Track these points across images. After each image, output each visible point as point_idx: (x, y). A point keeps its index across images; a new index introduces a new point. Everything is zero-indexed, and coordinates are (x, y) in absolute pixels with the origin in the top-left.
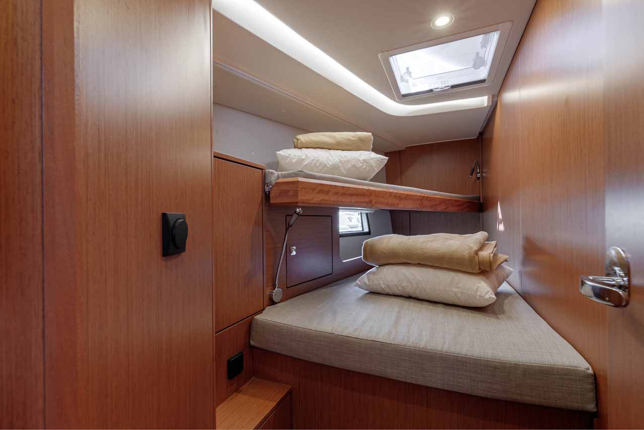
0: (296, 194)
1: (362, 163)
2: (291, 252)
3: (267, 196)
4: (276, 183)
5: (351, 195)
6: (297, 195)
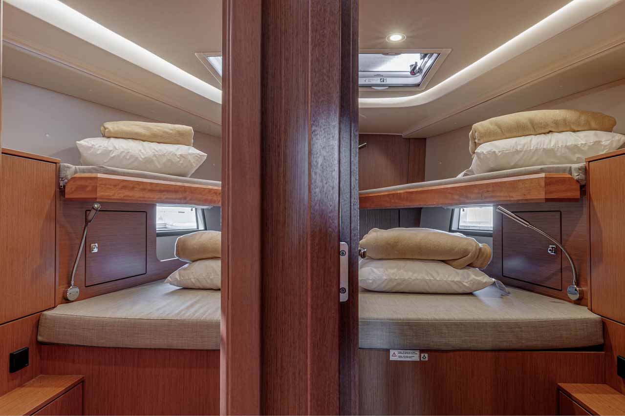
0: (95, 190)
1: (178, 158)
2: (91, 249)
3: (62, 191)
4: (73, 178)
5: (161, 191)
6: (96, 192)
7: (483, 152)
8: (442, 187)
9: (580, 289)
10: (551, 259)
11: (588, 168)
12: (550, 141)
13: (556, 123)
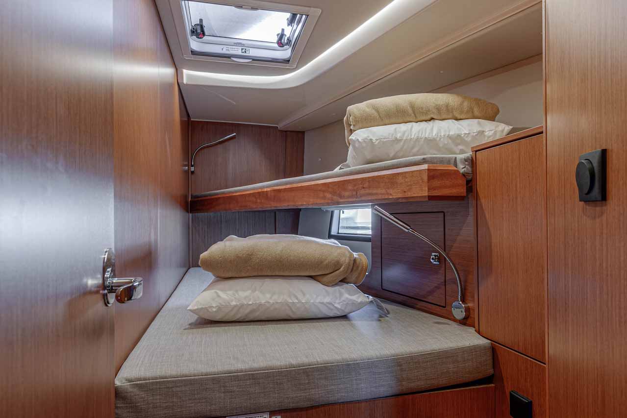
7: (358, 140)
8: (313, 183)
9: (467, 305)
10: (433, 270)
11: (474, 159)
12: (432, 129)
13: (438, 109)
